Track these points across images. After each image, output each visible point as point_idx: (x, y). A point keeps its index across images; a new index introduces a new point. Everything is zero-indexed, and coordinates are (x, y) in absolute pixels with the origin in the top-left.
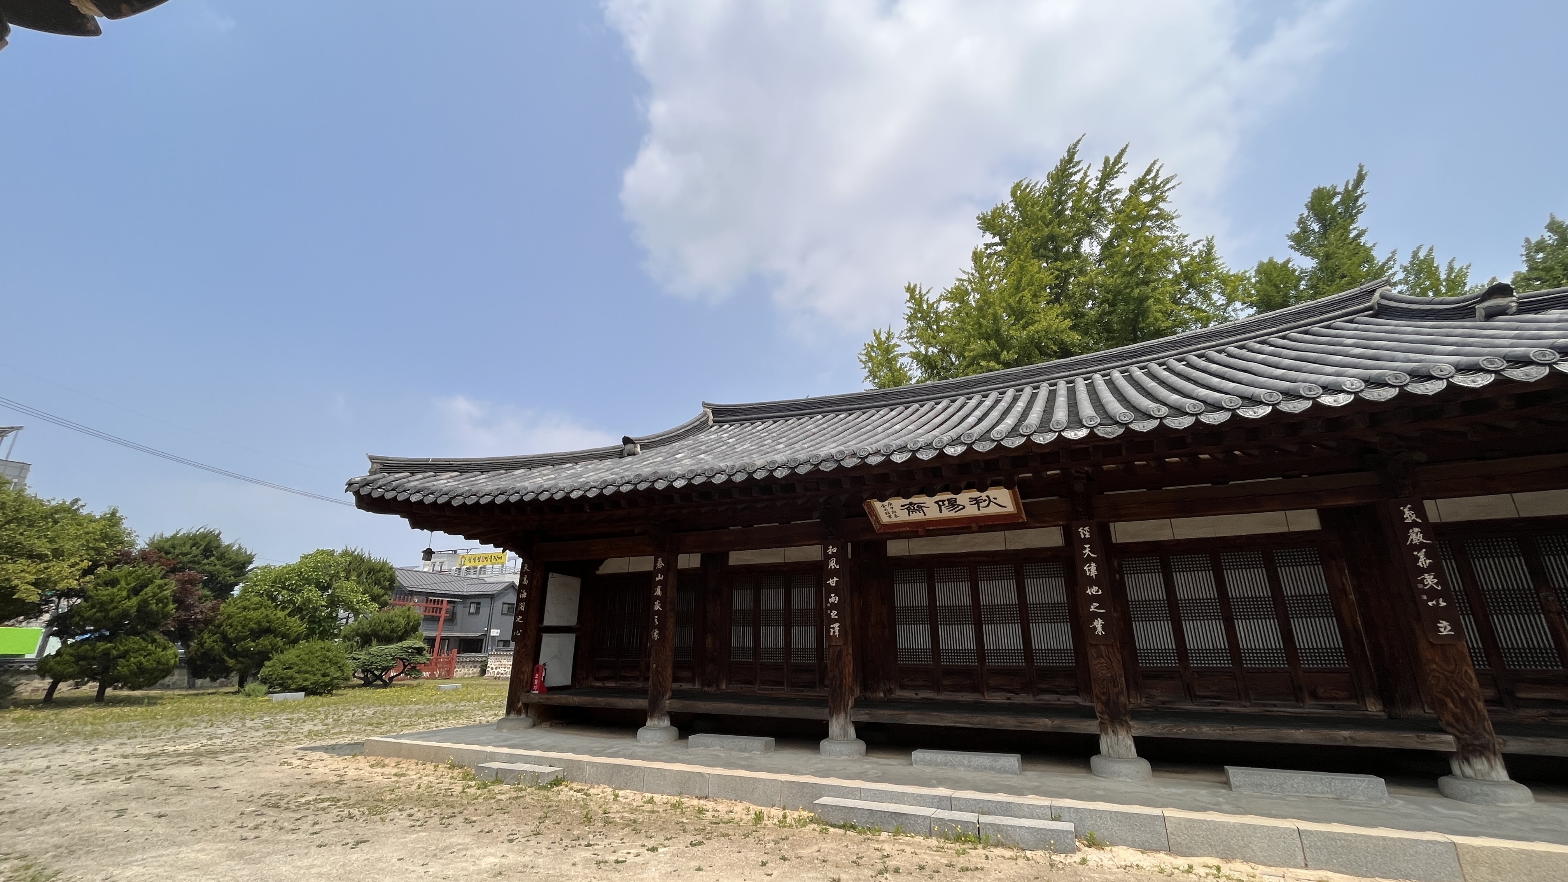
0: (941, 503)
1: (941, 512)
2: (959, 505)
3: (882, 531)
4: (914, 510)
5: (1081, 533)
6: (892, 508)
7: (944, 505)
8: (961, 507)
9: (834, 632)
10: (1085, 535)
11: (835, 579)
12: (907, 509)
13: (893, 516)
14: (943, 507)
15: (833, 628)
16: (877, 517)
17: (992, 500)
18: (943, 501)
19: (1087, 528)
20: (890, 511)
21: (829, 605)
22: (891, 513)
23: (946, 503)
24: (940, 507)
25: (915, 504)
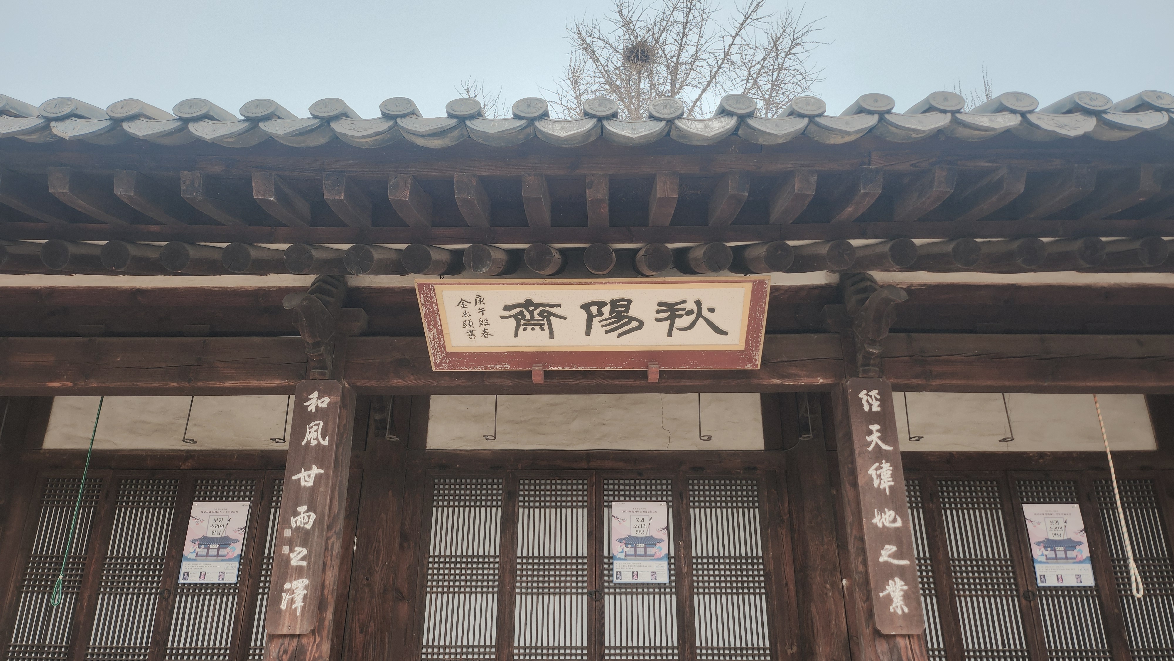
0: (594, 310)
1: (588, 333)
2: (631, 319)
3: (445, 368)
4: (532, 323)
5: (864, 402)
6: (482, 311)
7: (600, 313)
8: (634, 324)
9: (292, 601)
10: (870, 405)
11: (316, 470)
12: (515, 316)
13: (478, 331)
14: (595, 320)
15: (291, 591)
16: (440, 332)
17: (705, 313)
18: (601, 304)
19: (874, 393)
20: (476, 317)
21: (288, 533)
22: (476, 324)
23: (606, 310)
24: (590, 318)
25: (537, 306)
